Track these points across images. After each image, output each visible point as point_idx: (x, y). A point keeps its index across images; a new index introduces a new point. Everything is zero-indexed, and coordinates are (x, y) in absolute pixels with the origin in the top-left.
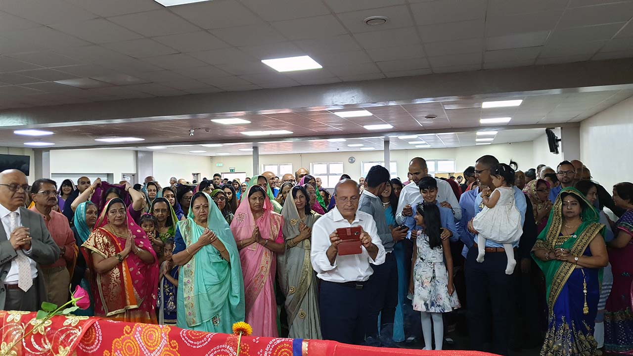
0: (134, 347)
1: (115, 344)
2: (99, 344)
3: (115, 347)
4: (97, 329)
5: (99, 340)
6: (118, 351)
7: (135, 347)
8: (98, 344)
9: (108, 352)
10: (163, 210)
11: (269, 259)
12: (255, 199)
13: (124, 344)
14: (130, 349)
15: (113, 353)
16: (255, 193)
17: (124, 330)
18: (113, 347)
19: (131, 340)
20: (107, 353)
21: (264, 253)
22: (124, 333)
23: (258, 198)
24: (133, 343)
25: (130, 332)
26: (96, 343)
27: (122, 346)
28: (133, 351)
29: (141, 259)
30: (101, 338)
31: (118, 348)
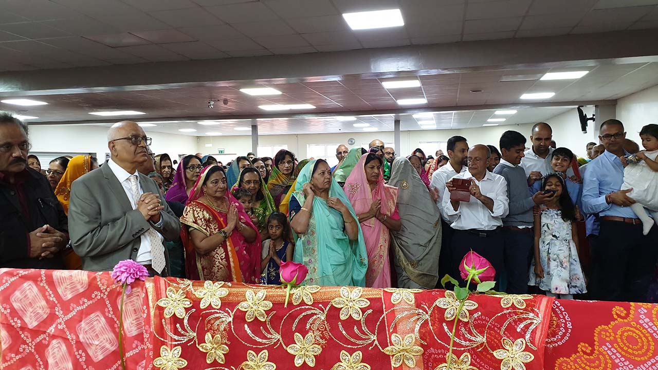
0: (640, 338)
1: (600, 334)
2: (568, 335)
3: (600, 338)
4: (559, 312)
5: (566, 328)
6: (608, 344)
7: (643, 338)
8: (564, 334)
9: (587, 345)
10: (255, 182)
11: (387, 237)
12: (373, 168)
13: (619, 332)
14: (632, 340)
15: (596, 348)
16: (372, 162)
17: (613, 313)
18: (596, 339)
19: (632, 327)
20: (585, 347)
21: (382, 230)
22: (615, 316)
23: (376, 168)
24: (637, 331)
25: (628, 315)
26: (560, 333)
27: (615, 337)
28: (640, 344)
29: (244, 237)
30: (569, 325)
31: (608, 339)
